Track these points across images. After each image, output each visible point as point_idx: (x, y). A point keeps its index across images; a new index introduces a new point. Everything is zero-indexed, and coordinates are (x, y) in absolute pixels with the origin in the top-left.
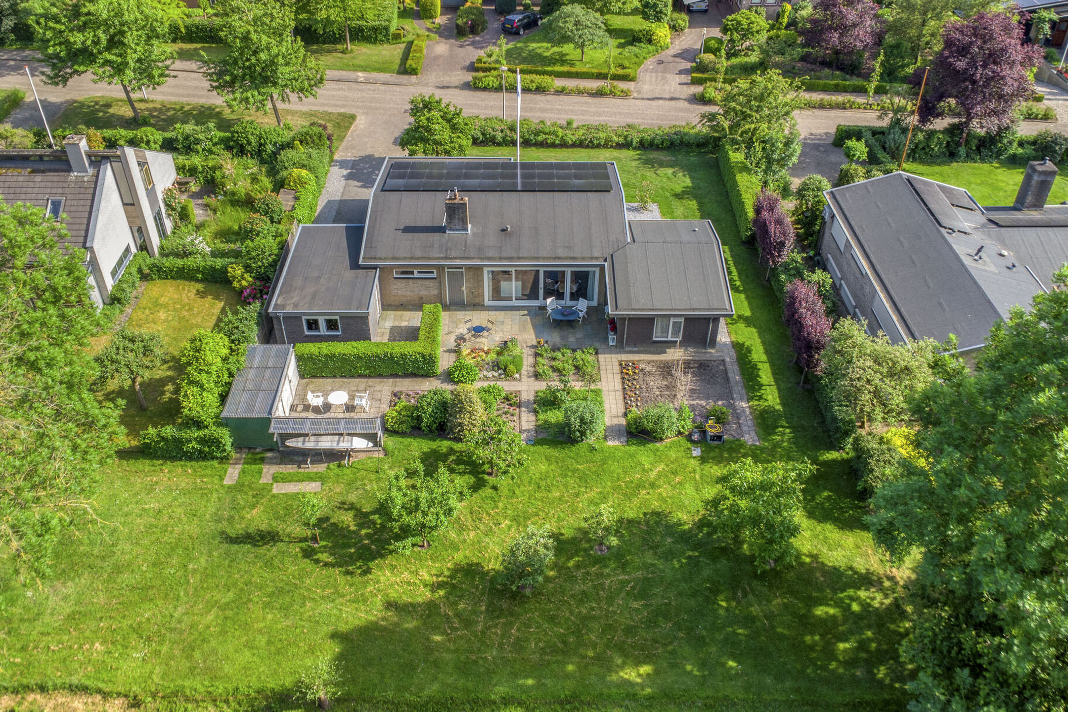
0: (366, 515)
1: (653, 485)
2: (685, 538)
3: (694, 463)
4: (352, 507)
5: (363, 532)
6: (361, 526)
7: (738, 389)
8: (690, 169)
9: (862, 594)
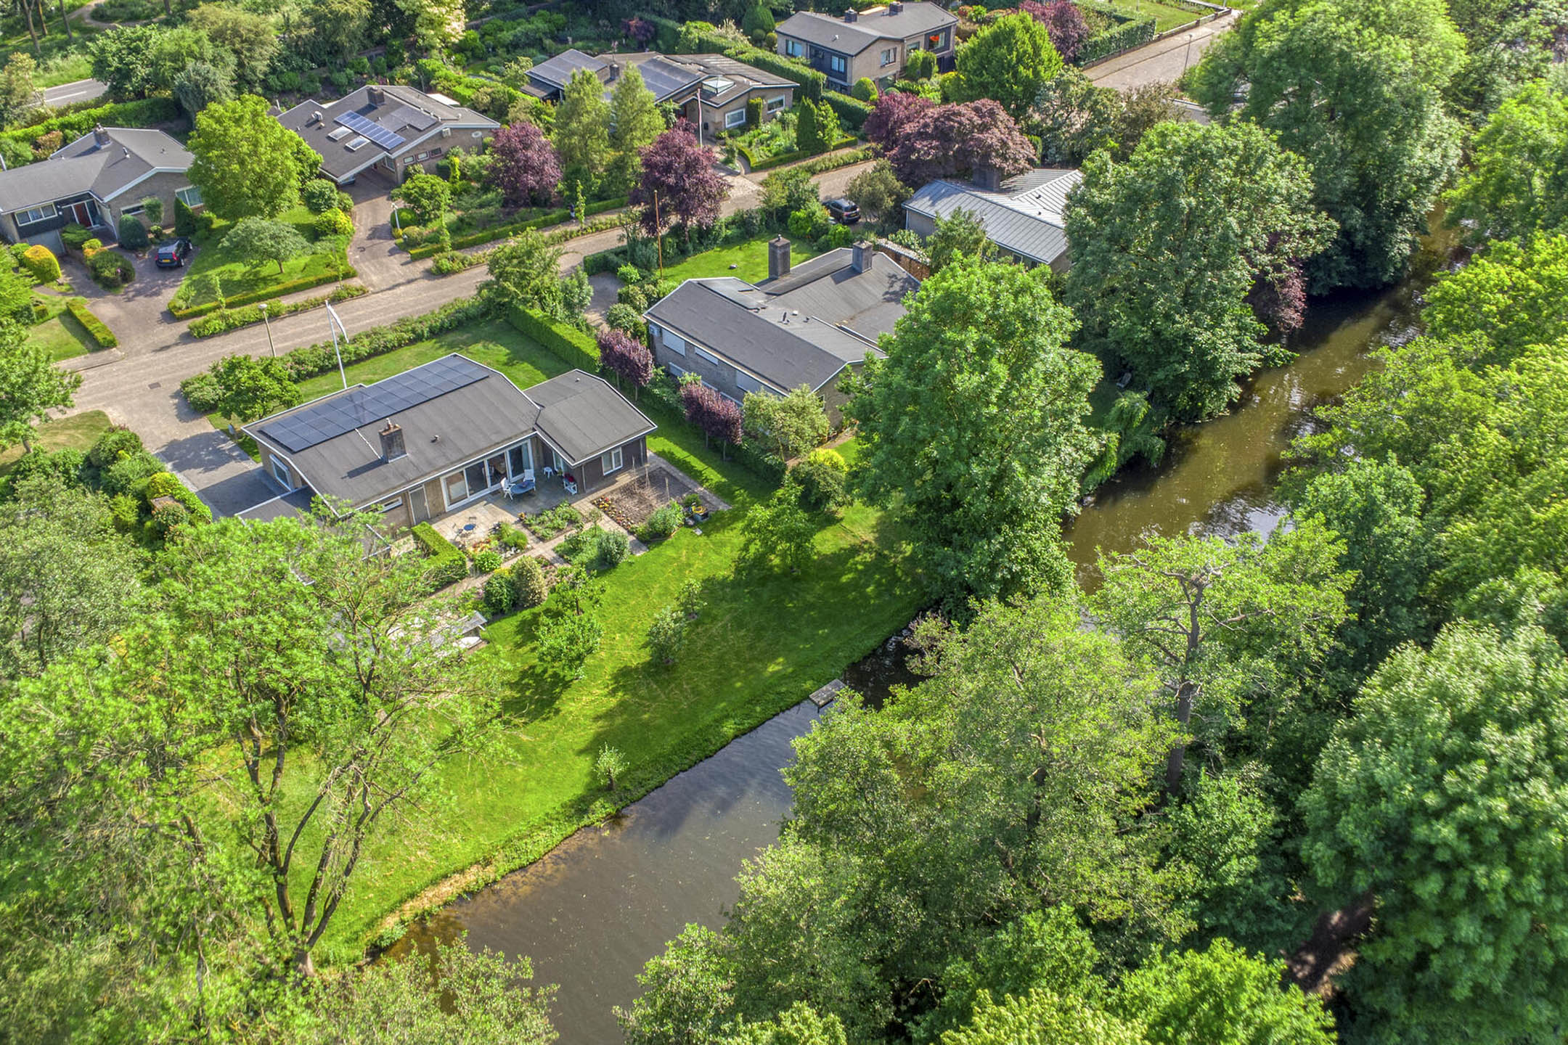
0: (517, 683)
1: (689, 565)
2: (736, 584)
3: (703, 539)
4: (503, 684)
5: (527, 693)
7: (688, 482)
8: (494, 338)
9: (858, 559)
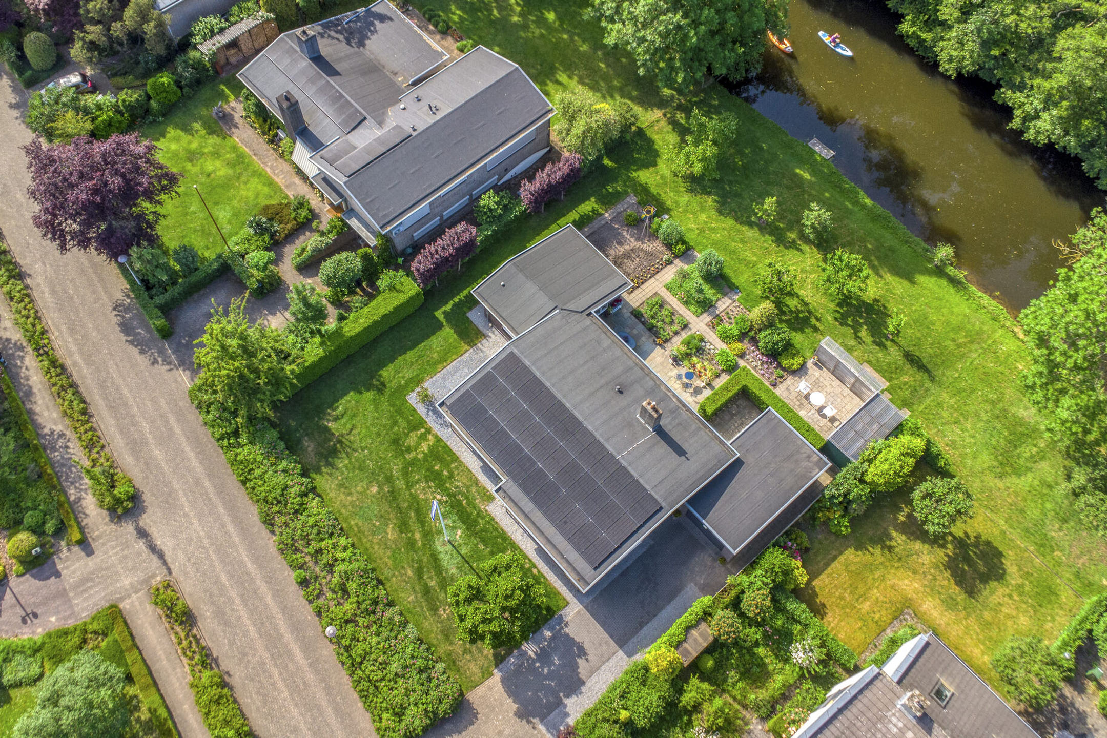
0: (853, 328)
4: (857, 337)
5: (861, 321)
6: (860, 325)
7: (599, 222)
